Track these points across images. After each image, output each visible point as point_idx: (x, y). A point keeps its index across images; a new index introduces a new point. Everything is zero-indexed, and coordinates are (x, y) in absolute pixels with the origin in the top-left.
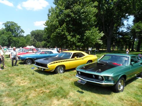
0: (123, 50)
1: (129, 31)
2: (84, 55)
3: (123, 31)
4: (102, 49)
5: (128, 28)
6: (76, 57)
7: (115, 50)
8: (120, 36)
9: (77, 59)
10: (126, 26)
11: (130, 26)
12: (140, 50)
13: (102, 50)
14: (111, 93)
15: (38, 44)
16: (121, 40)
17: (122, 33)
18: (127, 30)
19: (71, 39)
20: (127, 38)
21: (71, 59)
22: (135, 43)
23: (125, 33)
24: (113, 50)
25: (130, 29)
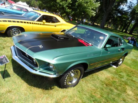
0: (117, 30)
1: (129, 11)
2: (59, 22)
3: (123, 9)
4: (98, 24)
5: (130, 7)
6: (44, 21)
7: (109, 27)
8: (119, 15)
9: (46, 23)
10: (128, 4)
11: (133, 5)
12: (133, 34)
13: (96, 24)
14: (52, 87)
15: (33, 3)
16: (118, 19)
17: (121, 12)
18: (127, 9)
19: (61, 2)
20: (125, 18)
21: (36, 22)
22: (131, 25)
23: (124, 11)
24: (107, 27)
25: (131, 9)
